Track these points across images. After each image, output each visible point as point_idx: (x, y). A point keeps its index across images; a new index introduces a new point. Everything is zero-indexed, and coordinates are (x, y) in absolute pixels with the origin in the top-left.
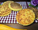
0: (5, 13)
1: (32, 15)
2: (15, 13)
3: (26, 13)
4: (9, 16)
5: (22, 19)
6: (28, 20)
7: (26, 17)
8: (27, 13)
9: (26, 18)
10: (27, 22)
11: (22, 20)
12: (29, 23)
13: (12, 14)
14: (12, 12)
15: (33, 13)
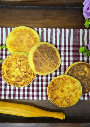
0: (23, 81)
1: (76, 94)
3: (67, 86)
5: (57, 98)
6: (67, 100)
7: (66, 95)
8: (69, 88)
9: (65, 97)
10: (65, 103)
11: (57, 100)
12: (67, 105)
15: (79, 89)
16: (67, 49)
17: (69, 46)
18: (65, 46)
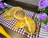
0: (8, 17)
2: (17, 21)
4: (10, 21)
13: (13, 21)
14: (15, 19)
16: (30, 16)
17: (31, 16)
18: (29, 15)
